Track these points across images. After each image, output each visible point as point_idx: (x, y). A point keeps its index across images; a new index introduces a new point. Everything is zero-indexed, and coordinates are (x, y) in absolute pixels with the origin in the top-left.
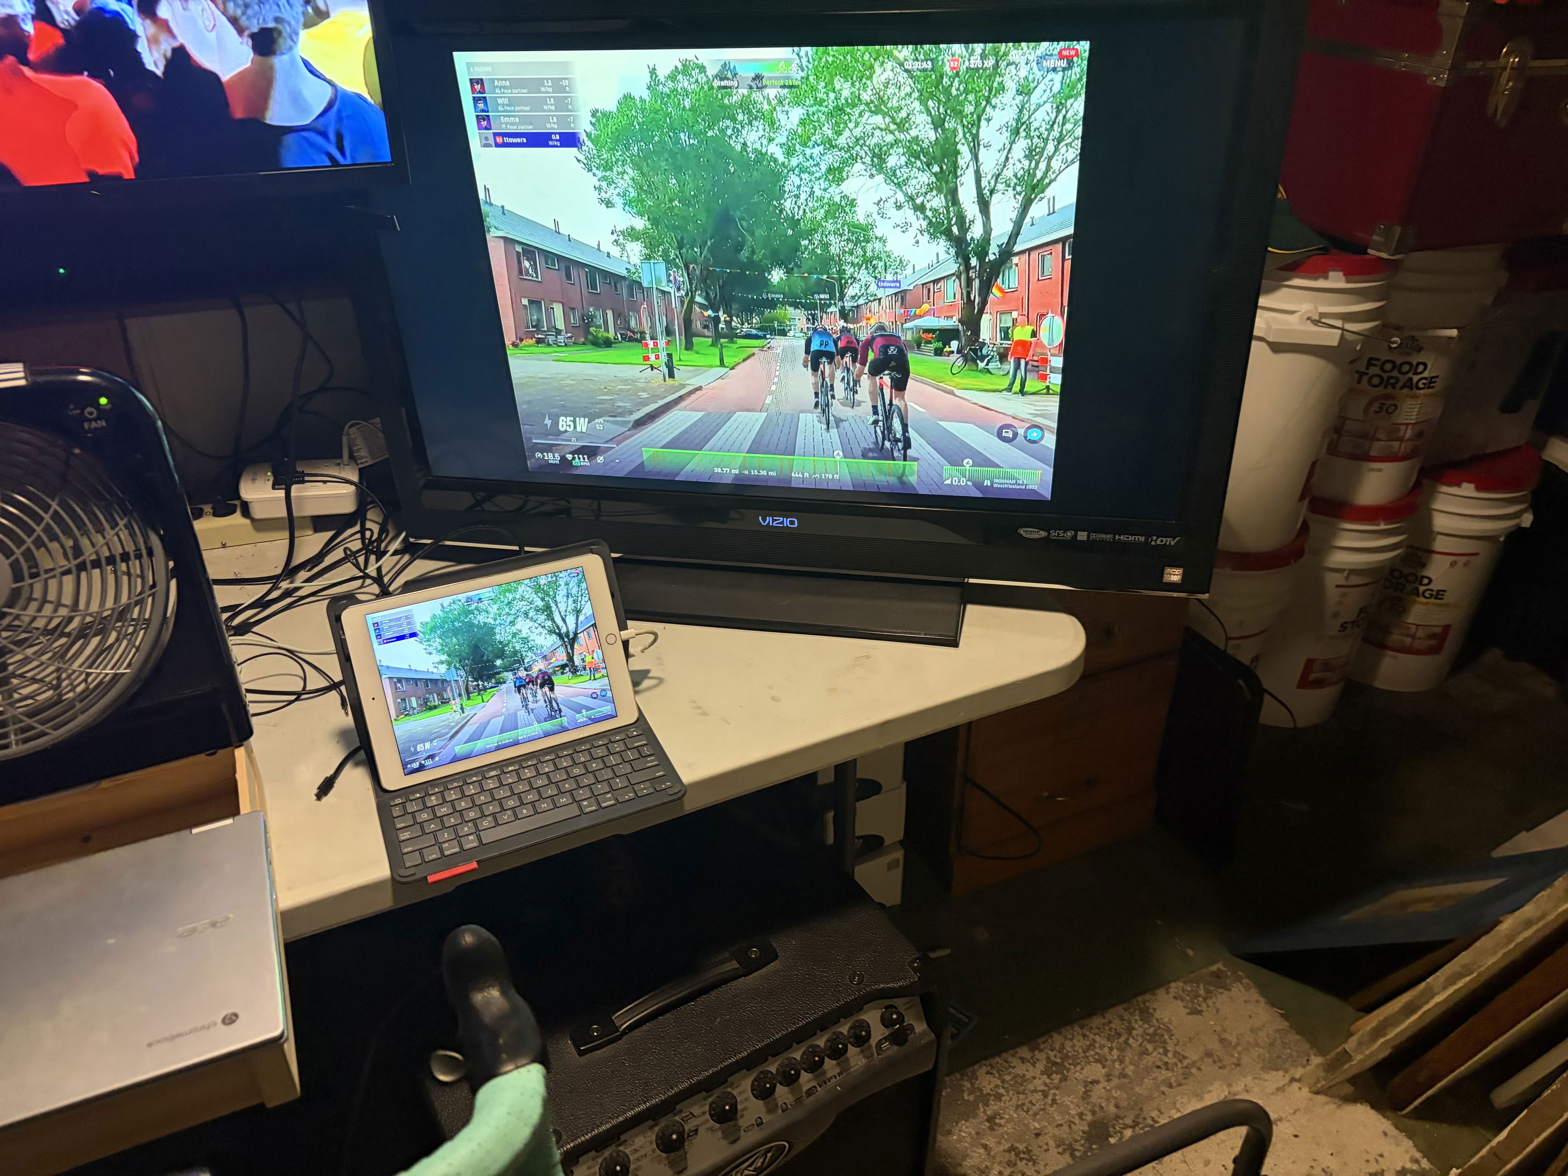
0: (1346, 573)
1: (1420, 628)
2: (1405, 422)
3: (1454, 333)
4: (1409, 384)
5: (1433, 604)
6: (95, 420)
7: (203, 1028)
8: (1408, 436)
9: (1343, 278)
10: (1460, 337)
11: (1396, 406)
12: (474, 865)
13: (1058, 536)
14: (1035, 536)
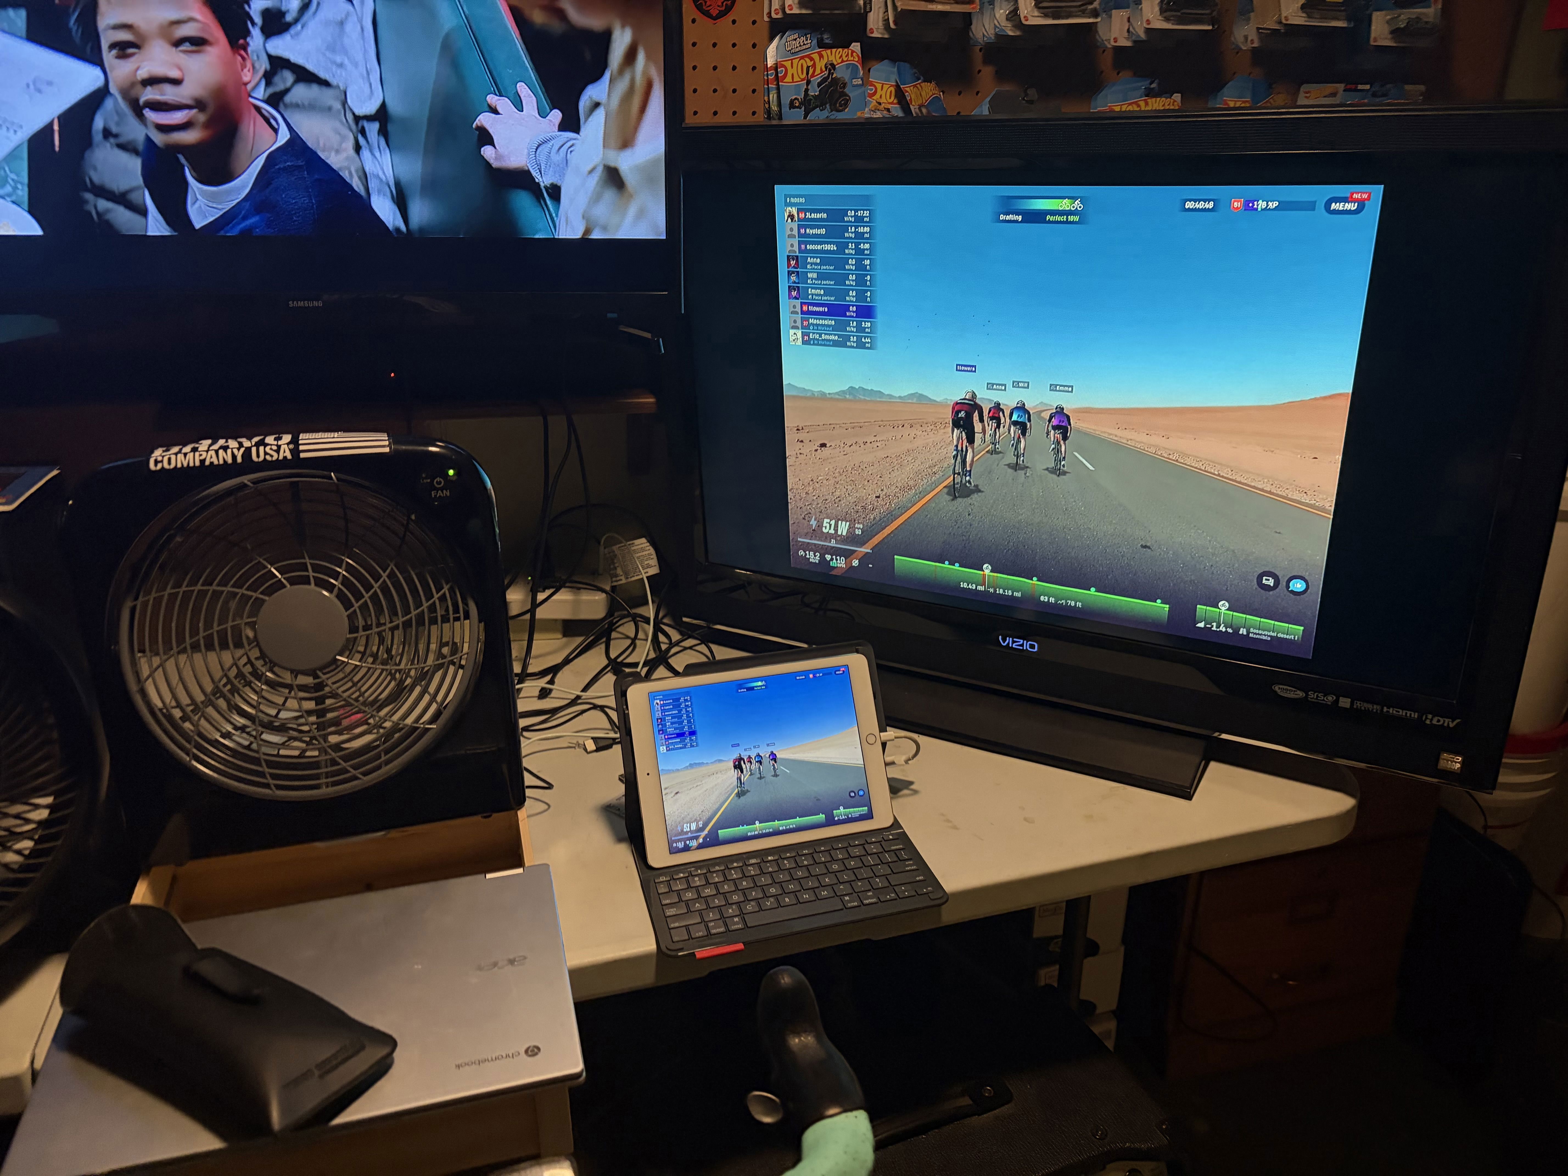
6: (442, 489)
7: (507, 1056)
12: (740, 946)
13: (1317, 699)
14: (1291, 695)
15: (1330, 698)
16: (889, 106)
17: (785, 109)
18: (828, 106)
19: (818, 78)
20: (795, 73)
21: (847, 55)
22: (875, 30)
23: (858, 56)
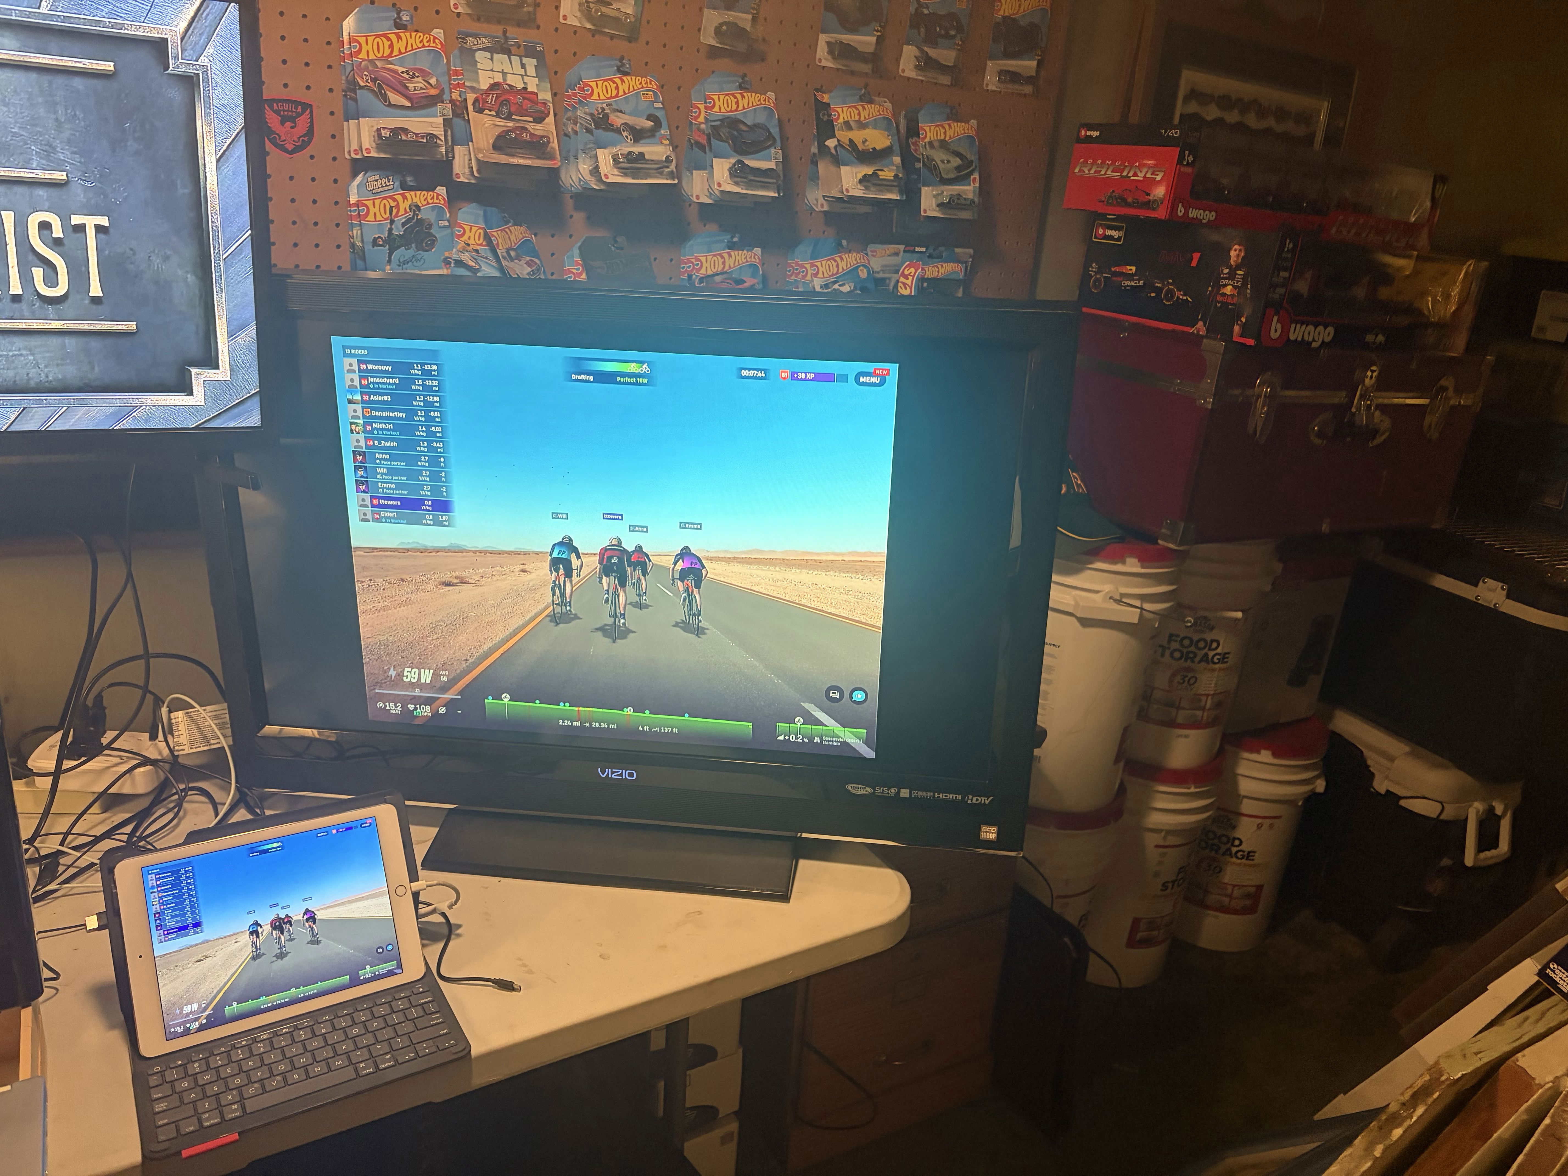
0: (1163, 834)
1: (1236, 888)
2: (1203, 693)
3: (1239, 615)
4: (1205, 659)
5: (1245, 865)
8: (1208, 706)
9: (1139, 564)
10: (1245, 618)
11: (1196, 679)
12: (236, 1136)
13: (882, 793)
14: (862, 792)
15: (893, 791)
16: (478, 248)
17: (368, 247)
18: (413, 245)
19: (401, 219)
20: (377, 211)
21: (433, 198)
22: (461, 176)
23: (444, 199)
